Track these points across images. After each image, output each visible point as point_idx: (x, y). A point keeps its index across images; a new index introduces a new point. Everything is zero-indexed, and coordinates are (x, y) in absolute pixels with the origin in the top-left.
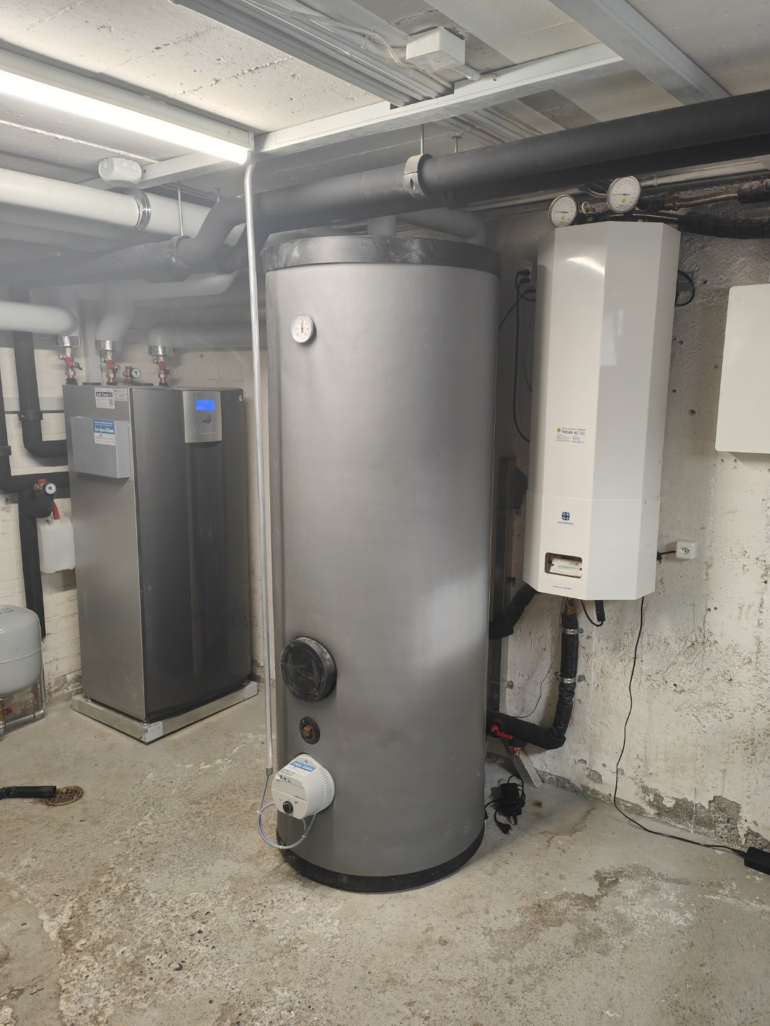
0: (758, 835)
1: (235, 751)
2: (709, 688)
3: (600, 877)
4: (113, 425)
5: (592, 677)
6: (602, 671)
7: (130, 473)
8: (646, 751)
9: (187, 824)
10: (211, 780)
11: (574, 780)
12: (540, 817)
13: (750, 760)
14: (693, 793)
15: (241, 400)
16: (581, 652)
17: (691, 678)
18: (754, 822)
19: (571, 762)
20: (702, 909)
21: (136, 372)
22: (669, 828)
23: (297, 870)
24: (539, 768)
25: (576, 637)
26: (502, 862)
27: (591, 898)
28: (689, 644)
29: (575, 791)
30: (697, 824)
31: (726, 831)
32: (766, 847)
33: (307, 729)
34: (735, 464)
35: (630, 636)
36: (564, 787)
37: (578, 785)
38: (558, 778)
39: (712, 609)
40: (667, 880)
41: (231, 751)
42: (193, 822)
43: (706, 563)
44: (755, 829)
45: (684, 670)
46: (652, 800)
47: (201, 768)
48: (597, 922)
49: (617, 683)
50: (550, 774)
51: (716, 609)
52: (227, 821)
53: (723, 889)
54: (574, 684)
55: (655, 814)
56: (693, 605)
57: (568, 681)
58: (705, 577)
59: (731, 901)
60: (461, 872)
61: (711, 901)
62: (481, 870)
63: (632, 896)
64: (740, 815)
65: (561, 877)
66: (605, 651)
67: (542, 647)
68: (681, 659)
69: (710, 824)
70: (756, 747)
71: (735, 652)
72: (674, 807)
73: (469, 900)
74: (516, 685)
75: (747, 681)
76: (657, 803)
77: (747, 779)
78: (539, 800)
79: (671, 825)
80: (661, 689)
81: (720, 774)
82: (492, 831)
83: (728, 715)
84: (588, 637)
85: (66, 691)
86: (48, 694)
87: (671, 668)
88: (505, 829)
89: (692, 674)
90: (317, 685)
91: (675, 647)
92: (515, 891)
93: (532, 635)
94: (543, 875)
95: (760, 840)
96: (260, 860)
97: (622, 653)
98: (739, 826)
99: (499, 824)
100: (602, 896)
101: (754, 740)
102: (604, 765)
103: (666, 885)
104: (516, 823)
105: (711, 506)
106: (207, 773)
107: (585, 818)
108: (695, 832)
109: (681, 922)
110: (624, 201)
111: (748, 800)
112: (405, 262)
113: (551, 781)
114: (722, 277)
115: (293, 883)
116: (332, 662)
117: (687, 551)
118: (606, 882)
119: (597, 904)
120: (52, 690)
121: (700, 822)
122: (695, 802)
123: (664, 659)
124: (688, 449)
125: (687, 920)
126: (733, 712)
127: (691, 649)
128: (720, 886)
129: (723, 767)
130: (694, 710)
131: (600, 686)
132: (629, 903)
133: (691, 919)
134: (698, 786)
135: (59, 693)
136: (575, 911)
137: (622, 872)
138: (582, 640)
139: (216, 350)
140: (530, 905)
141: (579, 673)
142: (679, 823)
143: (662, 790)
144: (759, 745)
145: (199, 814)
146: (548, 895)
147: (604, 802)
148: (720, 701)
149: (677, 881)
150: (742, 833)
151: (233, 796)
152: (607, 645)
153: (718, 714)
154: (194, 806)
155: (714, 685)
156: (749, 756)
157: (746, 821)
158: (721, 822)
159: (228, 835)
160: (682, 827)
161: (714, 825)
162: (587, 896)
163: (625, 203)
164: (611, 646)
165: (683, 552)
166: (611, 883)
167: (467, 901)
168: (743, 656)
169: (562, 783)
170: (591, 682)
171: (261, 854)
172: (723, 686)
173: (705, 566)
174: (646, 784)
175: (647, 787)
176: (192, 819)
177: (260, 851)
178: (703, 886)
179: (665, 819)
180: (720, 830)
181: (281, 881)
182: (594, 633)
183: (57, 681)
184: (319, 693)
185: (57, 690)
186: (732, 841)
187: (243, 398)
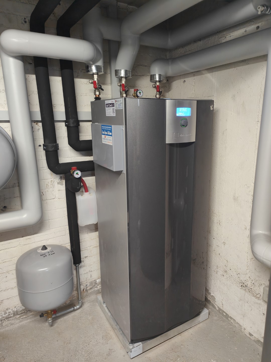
4: (111, 129)
7: (123, 168)
15: (212, 109)
21: (140, 93)
85: (96, 289)
86: (86, 290)
120: (88, 288)
135: (92, 290)
183: (91, 283)
185: (91, 289)
187: (213, 107)
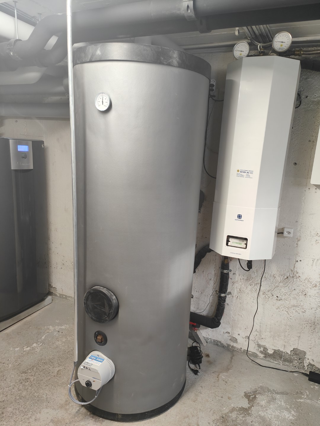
0: (314, 365)
1: (43, 338)
2: (295, 298)
3: (247, 396)
5: (235, 293)
6: (240, 290)
8: (260, 328)
9: (21, 386)
10: (32, 357)
11: (223, 342)
12: (210, 363)
13: (312, 332)
14: (283, 347)
15: (43, 147)
16: (230, 281)
17: (285, 294)
18: (312, 360)
19: (222, 333)
20: (298, 408)
22: (270, 363)
23: (90, 412)
24: (205, 336)
25: (228, 274)
26: (198, 393)
27: (246, 409)
28: (286, 277)
29: (223, 347)
30: (284, 361)
31: (298, 364)
32: (317, 371)
33: (99, 337)
34: (316, 191)
35: (255, 273)
36: (217, 345)
37: (225, 344)
38: (214, 341)
39: (299, 261)
40: (278, 393)
41: (41, 338)
42: (24, 385)
43: (297, 239)
44: (312, 363)
45: (283, 290)
46: (262, 351)
47: (25, 350)
48: (253, 423)
49: (248, 296)
50: (210, 339)
51: (301, 261)
52: (44, 383)
53: (304, 395)
54: (226, 296)
55: (263, 357)
56: (289, 259)
57: (223, 295)
58: (296, 246)
59: (308, 401)
60: (179, 401)
61: (301, 403)
62: (189, 399)
63: (265, 404)
64: (305, 356)
65: (229, 398)
66: (242, 280)
67: (210, 278)
68: (281, 284)
69: (290, 361)
70: (316, 325)
71: (308, 281)
72: (273, 353)
73: (187, 419)
74: (195, 297)
75: (314, 295)
76: (265, 352)
77: (310, 340)
78: (208, 353)
79: (271, 362)
80: (270, 299)
81: (297, 338)
82: (190, 375)
83: (303, 311)
84: (234, 274)
87: (276, 289)
88: (196, 372)
89: (286, 292)
90: (107, 314)
91: (278, 279)
92: (209, 410)
93: (204, 272)
94: (220, 398)
95: (314, 368)
96: (67, 407)
97: (251, 281)
98: (304, 362)
99: (192, 370)
100: (251, 407)
101: (315, 322)
102: (239, 335)
103: (278, 396)
104: (200, 368)
105: (302, 211)
106: (28, 353)
107: (231, 361)
108: (283, 365)
109: (291, 418)
110: (281, 46)
111: (310, 350)
112: (169, 65)
113: (211, 342)
114: (316, 94)
115: (89, 420)
116: (116, 300)
117: (289, 233)
118: (251, 397)
119: (250, 412)
121: (285, 360)
122: (284, 351)
123: (273, 284)
124: (292, 182)
125: (293, 416)
126: (306, 310)
127: (287, 280)
128: (302, 393)
129: (299, 335)
130: (286, 308)
131: (239, 297)
132: (265, 409)
133: (295, 415)
134: (286, 344)
136: (241, 418)
137: (256, 391)
138: (231, 275)
139: (25, 118)
140: (218, 418)
141: (228, 291)
142: (275, 361)
143: (267, 346)
144: (318, 325)
145: (27, 379)
146: (225, 410)
147: (238, 352)
148: (299, 304)
149: (282, 393)
150: (306, 365)
151: (46, 366)
152: (243, 278)
153: (298, 310)
154: (23, 375)
155: (297, 297)
156: (312, 330)
157: (308, 359)
158: (296, 360)
159: (46, 392)
160: (276, 362)
161: (292, 362)
162: (244, 408)
163: (282, 47)
164: (245, 278)
165: (287, 233)
166: (253, 398)
167: (187, 420)
168: (312, 283)
169: (217, 343)
170: (234, 296)
171: (67, 403)
172: (302, 297)
173: (297, 240)
174: (260, 343)
175: (260, 345)
176: (24, 383)
177: (67, 401)
178: (294, 395)
179: (267, 359)
180: (295, 364)
181: (82, 420)
182: (237, 272)
184: (109, 318)
186: (300, 368)
